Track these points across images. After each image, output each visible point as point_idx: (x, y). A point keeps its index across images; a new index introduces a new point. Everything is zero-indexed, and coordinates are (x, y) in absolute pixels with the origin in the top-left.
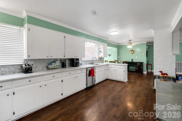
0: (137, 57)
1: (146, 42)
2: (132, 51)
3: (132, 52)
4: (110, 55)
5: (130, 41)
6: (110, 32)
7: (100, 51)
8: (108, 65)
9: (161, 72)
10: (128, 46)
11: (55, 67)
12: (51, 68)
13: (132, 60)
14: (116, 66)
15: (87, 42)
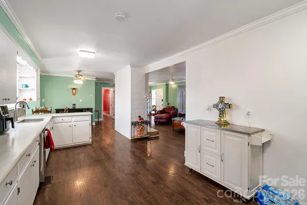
0: (81, 101)
1: (95, 78)
2: (74, 89)
3: (74, 91)
5: (79, 72)
7: (27, 86)
8: (52, 118)
9: (140, 117)
13: (74, 105)
14: (74, 119)
15: (20, 56)
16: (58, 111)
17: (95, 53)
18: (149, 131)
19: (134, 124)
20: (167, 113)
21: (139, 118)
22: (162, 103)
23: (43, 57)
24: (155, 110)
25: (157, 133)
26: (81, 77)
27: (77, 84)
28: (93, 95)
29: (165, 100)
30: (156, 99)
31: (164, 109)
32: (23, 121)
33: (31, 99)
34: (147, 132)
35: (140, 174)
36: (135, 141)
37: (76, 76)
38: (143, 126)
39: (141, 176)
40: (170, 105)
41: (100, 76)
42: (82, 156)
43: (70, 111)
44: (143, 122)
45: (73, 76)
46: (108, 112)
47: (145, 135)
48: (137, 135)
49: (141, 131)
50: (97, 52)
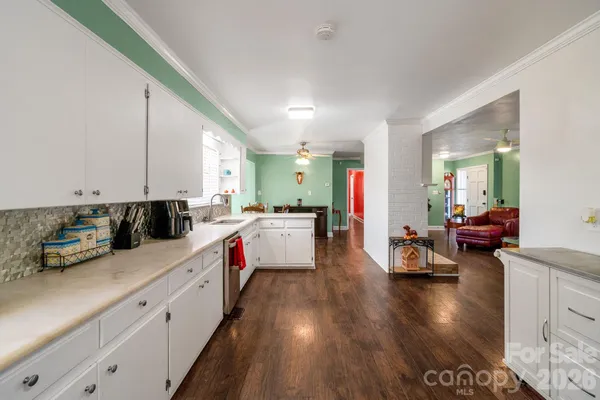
0: (310, 193)
1: (332, 153)
2: (300, 173)
3: (299, 177)
5: (304, 144)
6: (291, 109)
7: (229, 173)
8: (259, 220)
9: (407, 228)
10: (296, 158)
11: (94, 253)
12: (73, 259)
13: (300, 200)
14: (288, 223)
15: (206, 131)
16: (277, 209)
17: (312, 109)
18: (430, 261)
19: (394, 242)
20: (494, 224)
21: (405, 231)
22: (484, 199)
23: (250, 127)
24: (462, 216)
25: (455, 269)
26: (305, 153)
27: (301, 166)
28: (328, 184)
29: (491, 193)
30: (469, 190)
31: (488, 213)
32: (222, 222)
33: (233, 192)
34: (428, 264)
35: (381, 349)
36: (395, 277)
37: (299, 153)
38: (416, 249)
39: (382, 354)
40: (505, 205)
41: (340, 148)
42: (293, 288)
43: (292, 210)
44: (415, 241)
45: (294, 153)
46: (360, 214)
47: (421, 269)
48: (401, 265)
49: (409, 258)
50: (317, 106)
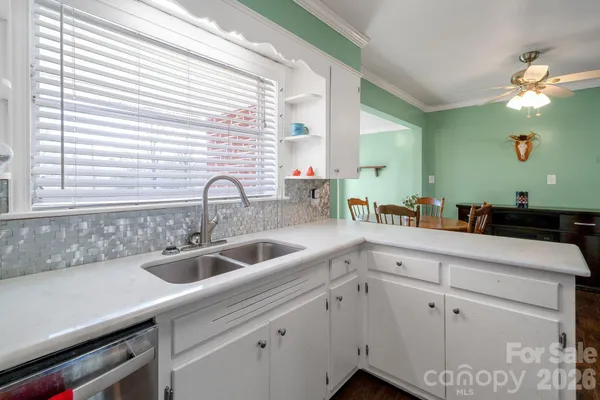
2: (523, 138)
3: (522, 147)
4: (378, 170)
5: (529, 59)
8: (363, 246)
